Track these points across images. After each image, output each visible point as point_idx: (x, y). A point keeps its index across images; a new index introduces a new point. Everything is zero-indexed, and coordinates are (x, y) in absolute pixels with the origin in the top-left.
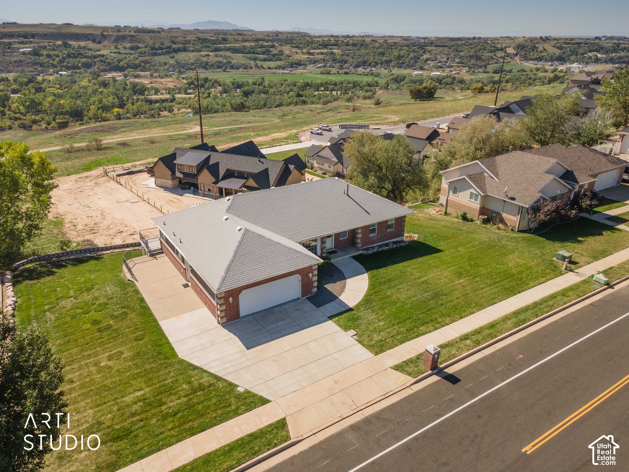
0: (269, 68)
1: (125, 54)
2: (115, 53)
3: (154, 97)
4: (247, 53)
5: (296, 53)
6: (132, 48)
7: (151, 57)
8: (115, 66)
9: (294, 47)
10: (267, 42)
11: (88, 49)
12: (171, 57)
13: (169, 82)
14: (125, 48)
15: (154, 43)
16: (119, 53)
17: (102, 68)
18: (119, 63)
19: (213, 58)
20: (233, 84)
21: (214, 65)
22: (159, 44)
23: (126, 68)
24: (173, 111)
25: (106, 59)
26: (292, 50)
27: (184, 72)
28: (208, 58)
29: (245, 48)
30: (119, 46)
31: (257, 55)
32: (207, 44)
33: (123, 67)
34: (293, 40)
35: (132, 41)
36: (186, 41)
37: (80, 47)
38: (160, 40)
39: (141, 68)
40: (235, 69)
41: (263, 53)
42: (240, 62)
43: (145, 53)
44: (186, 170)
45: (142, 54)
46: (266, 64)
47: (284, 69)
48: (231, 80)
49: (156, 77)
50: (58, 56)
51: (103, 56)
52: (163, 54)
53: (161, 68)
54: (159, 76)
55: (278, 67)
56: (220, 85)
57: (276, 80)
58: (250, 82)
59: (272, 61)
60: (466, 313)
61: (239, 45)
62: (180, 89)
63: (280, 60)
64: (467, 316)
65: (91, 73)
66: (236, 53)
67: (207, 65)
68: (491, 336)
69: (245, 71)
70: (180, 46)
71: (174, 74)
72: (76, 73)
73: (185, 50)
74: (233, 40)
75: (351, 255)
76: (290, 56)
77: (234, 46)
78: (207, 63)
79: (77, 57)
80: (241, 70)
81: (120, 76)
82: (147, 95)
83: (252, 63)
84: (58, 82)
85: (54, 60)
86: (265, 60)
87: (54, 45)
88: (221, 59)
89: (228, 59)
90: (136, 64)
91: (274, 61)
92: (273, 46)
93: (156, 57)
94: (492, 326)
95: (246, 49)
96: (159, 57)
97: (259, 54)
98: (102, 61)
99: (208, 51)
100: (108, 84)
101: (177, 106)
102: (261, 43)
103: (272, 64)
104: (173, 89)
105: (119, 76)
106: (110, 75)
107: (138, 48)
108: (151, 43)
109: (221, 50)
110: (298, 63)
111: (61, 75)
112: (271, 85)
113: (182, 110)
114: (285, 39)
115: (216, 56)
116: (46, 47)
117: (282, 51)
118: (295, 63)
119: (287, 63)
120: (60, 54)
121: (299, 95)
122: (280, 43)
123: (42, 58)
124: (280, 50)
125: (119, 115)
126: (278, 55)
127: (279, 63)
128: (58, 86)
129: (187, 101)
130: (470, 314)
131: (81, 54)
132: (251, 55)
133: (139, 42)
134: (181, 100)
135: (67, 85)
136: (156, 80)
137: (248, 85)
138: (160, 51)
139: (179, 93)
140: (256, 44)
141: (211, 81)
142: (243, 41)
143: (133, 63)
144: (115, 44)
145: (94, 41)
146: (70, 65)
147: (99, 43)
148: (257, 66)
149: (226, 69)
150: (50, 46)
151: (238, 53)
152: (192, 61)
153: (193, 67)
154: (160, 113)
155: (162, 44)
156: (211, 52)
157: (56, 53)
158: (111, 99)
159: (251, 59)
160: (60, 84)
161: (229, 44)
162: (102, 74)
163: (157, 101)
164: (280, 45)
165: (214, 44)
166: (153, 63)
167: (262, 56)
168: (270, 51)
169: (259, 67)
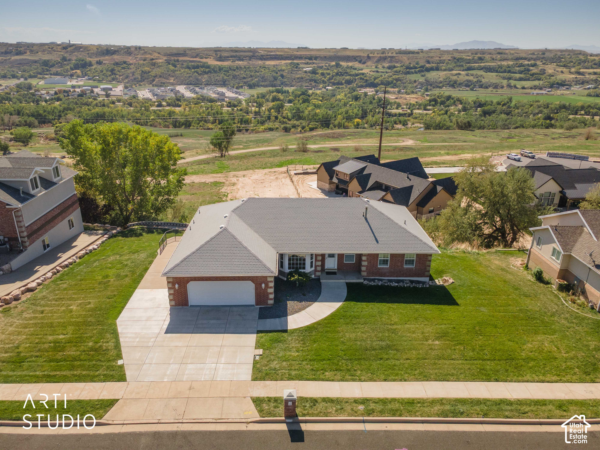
0: (523, 88)
1: (382, 72)
2: (374, 72)
3: (394, 111)
4: (501, 72)
5: (562, 72)
6: (389, 68)
7: (404, 76)
8: (371, 83)
9: (561, 66)
10: (529, 60)
11: (354, 69)
12: (422, 76)
13: (413, 99)
14: (384, 67)
15: (410, 63)
16: (377, 72)
17: (360, 84)
18: (375, 80)
19: (463, 76)
20: (474, 103)
21: (462, 84)
22: (414, 64)
23: (379, 85)
24: (407, 124)
25: (365, 77)
26: (557, 69)
27: (430, 90)
28: (458, 77)
29: (500, 67)
30: (380, 66)
31: (512, 75)
32: (461, 64)
33: (378, 84)
34: (562, 58)
35: (391, 62)
36: (440, 60)
37: (348, 67)
38: (417, 60)
39: (392, 85)
40: (484, 88)
41: (521, 72)
42: (491, 81)
43: (400, 71)
44: (342, 177)
45: (397, 72)
46: (519, 84)
47: (541, 89)
48: (475, 99)
49: (402, 94)
50: (329, 74)
51: (363, 74)
52: (416, 73)
53: (410, 85)
54: (406, 92)
55: (535, 87)
56: (461, 103)
57: (525, 101)
58: (495, 101)
59: (529, 80)
60: (397, 377)
61: (495, 64)
62: (420, 105)
63: (539, 80)
64: (394, 380)
65: (349, 89)
66: (489, 72)
67: (456, 83)
68: (394, 412)
69: (495, 90)
70: (433, 65)
71: (420, 91)
72: (339, 88)
73: (437, 69)
74: (490, 59)
75: (347, 281)
76: (553, 76)
77: (489, 66)
78: (455, 82)
79: (343, 75)
80: (490, 89)
81: (372, 91)
82: (389, 109)
83: (505, 82)
84: (321, 95)
85: (325, 78)
86: (521, 79)
87: (329, 65)
88: (471, 78)
89: (479, 78)
90: (389, 82)
91: (532, 80)
92: (534, 65)
93: (408, 76)
94: (411, 402)
95: (502, 68)
96: (411, 75)
97: (516, 73)
98: (361, 78)
99: (460, 71)
100: (359, 98)
101: (412, 120)
102: (521, 61)
103: (527, 84)
104: (414, 105)
105: (370, 91)
106: (363, 90)
107: (395, 67)
108: (407, 63)
109: (474, 69)
110: (561, 83)
111: (327, 90)
112: (518, 105)
113: (416, 125)
114: (551, 58)
115: (467, 75)
116: (323, 67)
117: (545, 70)
118: (558, 84)
119: (547, 83)
120: (331, 72)
121: (549, 118)
122: (544, 62)
123: (317, 75)
124: (542, 69)
125: (358, 124)
126: (538, 74)
127: (536, 83)
128: (321, 98)
129: (423, 117)
130: (401, 380)
131: (347, 73)
132: (506, 74)
133: (397, 62)
134: (418, 115)
135: (328, 97)
136: (402, 96)
137: (491, 105)
138: (413, 70)
139: (418, 109)
140: (515, 62)
141: (453, 99)
142: (500, 60)
143: (386, 81)
144: (376, 64)
145: (360, 62)
146: (336, 81)
147: (364, 63)
148: (509, 86)
149: (474, 88)
150: (326, 66)
151: (492, 72)
152: (441, 79)
153: (441, 85)
154: (395, 125)
155: (417, 64)
156: (463, 71)
157: (328, 71)
158: (355, 111)
159: (504, 78)
160: (322, 97)
161: (484, 63)
162: (358, 89)
163: (395, 115)
164: (544, 64)
165: (469, 63)
166: (404, 81)
167: (518, 76)
168: (529, 70)
169: (512, 86)
